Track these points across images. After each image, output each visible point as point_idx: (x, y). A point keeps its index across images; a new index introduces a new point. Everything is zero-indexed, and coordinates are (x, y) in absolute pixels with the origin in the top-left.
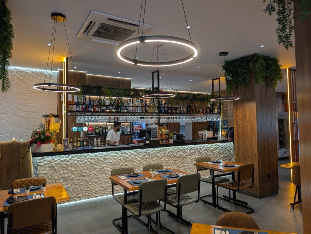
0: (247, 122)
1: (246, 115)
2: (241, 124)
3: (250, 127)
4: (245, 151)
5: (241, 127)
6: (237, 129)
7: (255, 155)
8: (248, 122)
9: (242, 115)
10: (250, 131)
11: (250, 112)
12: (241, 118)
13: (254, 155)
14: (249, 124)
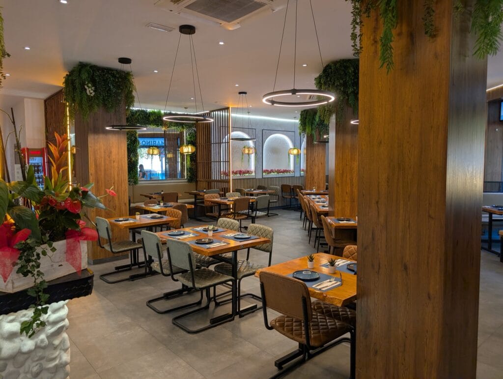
0: (112, 162)
1: (111, 152)
2: (103, 163)
3: (117, 169)
4: (110, 202)
5: (103, 169)
6: (96, 172)
7: (125, 204)
8: (114, 162)
9: (105, 152)
10: (118, 175)
11: (119, 148)
12: (103, 156)
13: (123, 204)
14: (116, 164)
